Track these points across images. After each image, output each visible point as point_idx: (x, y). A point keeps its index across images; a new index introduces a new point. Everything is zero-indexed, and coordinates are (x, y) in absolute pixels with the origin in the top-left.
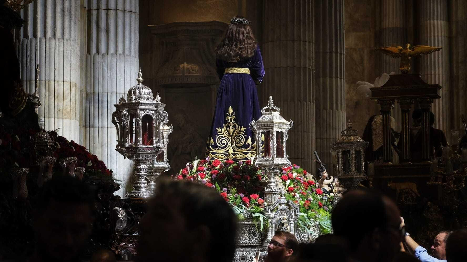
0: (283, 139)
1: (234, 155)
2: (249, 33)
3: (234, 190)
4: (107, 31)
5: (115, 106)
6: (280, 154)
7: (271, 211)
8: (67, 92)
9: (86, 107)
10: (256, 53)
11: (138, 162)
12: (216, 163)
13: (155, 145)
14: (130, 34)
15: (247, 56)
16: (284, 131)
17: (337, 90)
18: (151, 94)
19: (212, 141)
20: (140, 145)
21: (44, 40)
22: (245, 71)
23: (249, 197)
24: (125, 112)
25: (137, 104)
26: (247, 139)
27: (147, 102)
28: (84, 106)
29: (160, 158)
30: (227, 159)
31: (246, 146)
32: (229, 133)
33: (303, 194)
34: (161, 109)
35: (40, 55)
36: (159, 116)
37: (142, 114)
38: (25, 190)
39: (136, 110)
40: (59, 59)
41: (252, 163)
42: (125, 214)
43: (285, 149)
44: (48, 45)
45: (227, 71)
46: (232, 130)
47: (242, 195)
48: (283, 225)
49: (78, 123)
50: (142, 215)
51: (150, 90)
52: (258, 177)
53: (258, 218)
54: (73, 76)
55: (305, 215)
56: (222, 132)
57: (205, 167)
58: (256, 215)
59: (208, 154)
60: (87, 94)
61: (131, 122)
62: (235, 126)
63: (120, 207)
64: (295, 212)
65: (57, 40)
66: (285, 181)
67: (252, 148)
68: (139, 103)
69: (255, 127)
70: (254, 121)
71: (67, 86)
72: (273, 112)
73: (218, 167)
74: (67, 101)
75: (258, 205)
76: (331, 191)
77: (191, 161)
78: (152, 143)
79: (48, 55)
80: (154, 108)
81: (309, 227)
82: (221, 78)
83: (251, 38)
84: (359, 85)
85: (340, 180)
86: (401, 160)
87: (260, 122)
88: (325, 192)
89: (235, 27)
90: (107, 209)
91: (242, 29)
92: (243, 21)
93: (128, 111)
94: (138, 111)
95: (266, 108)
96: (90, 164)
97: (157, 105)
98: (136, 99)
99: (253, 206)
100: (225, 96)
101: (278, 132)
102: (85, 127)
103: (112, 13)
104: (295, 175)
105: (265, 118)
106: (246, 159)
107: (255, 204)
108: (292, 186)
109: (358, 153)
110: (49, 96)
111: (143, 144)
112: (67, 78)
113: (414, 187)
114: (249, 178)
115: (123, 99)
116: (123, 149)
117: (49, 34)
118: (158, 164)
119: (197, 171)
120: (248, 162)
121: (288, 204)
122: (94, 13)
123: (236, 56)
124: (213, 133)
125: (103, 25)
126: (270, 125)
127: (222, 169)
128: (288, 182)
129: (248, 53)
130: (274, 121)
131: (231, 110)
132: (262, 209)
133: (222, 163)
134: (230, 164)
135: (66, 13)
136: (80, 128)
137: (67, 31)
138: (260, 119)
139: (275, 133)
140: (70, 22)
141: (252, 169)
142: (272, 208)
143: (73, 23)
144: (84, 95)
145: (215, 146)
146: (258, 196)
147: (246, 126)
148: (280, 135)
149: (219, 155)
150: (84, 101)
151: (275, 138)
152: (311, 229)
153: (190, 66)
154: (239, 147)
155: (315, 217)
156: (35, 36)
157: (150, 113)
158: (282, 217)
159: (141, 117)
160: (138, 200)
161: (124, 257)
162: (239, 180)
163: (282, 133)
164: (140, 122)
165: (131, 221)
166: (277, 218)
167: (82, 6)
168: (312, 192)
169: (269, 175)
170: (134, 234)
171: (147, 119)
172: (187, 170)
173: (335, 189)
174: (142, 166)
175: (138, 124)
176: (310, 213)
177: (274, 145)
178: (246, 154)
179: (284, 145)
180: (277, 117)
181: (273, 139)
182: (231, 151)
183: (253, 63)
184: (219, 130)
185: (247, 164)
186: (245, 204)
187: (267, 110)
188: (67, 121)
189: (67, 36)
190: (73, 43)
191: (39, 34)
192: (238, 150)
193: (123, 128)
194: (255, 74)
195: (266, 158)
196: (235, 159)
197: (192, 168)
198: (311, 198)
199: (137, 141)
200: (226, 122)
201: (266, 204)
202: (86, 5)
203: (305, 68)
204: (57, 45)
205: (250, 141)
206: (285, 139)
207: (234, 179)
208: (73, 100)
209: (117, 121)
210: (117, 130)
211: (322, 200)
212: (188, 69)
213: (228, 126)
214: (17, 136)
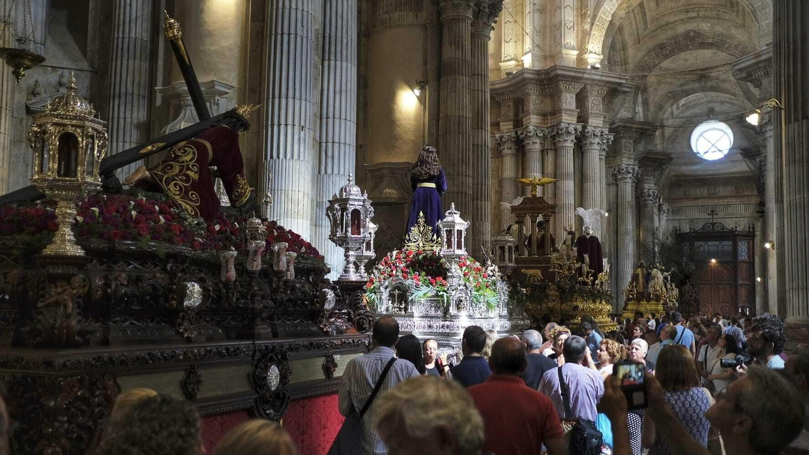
0: (461, 235)
1: (423, 247)
2: (435, 157)
3: (423, 273)
4: (333, 158)
5: (329, 201)
6: (459, 247)
7: (453, 290)
8: (301, 199)
9: (316, 212)
10: (441, 172)
11: (347, 250)
12: (410, 253)
13: (362, 235)
14: (349, 160)
15: (434, 175)
16: (463, 229)
17: (485, 209)
18: (360, 192)
19: (407, 236)
20: (349, 234)
21: (284, 160)
22: (433, 185)
23: (436, 280)
24: (336, 206)
25: (347, 200)
26: (433, 236)
27: (356, 198)
28: (315, 211)
29: (368, 248)
30: (418, 250)
31: (432, 241)
32: (420, 231)
33: (475, 277)
34: (368, 204)
35: (282, 172)
36: (366, 211)
37: (351, 208)
38: (233, 274)
39: (346, 204)
40: (296, 175)
41: (437, 254)
42: (333, 295)
43: (463, 243)
44: (287, 164)
45: (419, 185)
46: (422, 229)
47: (430, 277)
48: (461, 301)
49: (309, 222)
50: (350, 295)
51: (359, 189)
52: (441, 264)
53: (442, 296)
54: (306, 188)
55: (477, 293)
56: (415, 230)
57: (402, 256)
58: (441, 293)
59: (404, 246)
60: (317, 203)
61: (342, 215)
62: (424, 226)
63: (329, 289)
64: (471, 291)
65: (294, 161)
66: (461, 267)
67: (437, 242)
68: (349, 198)
69: (441, 226)
70: (440, 221)
71: (301, 195)
72: (454, 215)
73: (411, 256)
74: (301, 206)
75: (442, 285)
76: (493, 275)
77: (391, 251)
78: (359, 234)
79: (287, 171)
80: (362, 203)
81: (480, 302)
82: (414, 191)
83: (437, 161)
84: (501, 205)
85: (499, 267)
86: (530, 254)
87: (445, 222)
88: (489, 276)
89: (425, 153)
90: (317, 291)
91: (431, 155)
92: (431, 148)
93: (339, 206)
94: (348, 206)
95: (449, 211)
96: (303, 250)
97: (364, 201)
98: (346, 195)
99: (438, 286)
100: (417, 203)
101: (458, 230)
102: (316, 226)
103: (336, 145)
104: (468, 263)
105: (449, 219)
106: (432, 250)
107: (440, 285)
108: (467, 271)
109: (510, 248)
110: (287, 202)
111: (352, 234)
112: (302, 189)
113: (539, 272)
114: (435, 264)
115: (335, 195)
116: (335, 238)
117: (289, 156)
118: (367, 253)
119: (395, 259)
120: (434, 253)
121: (465, 285)
122: (324, 145)
123: (425, 174)
124: (408, 231)
125: (330, 154)
126: (452, 224)
127: (414, 257)
128: (464, 268)
129: (435, 172)
130: (456, 222)
131: (421, 214)
132: (446, 289)
133: (414, 253)
134: (421, 254)
135: (302, 141)
136: (311, 228)
137: (302, 154)
138: (445, 220)
139: (456, 231)
140: (305, 148)
141: (437, 257)
142: (453, 288)
143: (306, 149)
144: (315, 203)
145: (409, 240)
146: (442, 279)
147: (433, 225)
148: (460, 232)
149: (412, 247)
150: (315, 207)
151: (456, 234)
152: (481, 304)
153: (390, 191)
154: (427, 242)
155: (484, 295)
156: (278, 157)
157: (358, 208)
158: (461, 295)
159: (351, 211)
160: (347, 282)
161: (333, 333)
162: (427, 266)
163: (461, 231)
164: (349, 215)
165: (339, 301)
166: (458, 295)
167: (314, 139)
168: (481, 276)
169: (450, 262)
170: (343, 311)
171: (356, 213)
172: (388, 258)
173: (497, 274)
174: (351, 253)
175: (348, 217)
176: (481, 292)
177: (455, 240)
178: (432, 246)
179: (463, 240)
180: (457, 218)
181: (454, 235)
182: (421, 245)
183: (438, 179)
184: (412, 228)
185: (433, 254)
186: (432, 285)
187: (449, 213)
188: (300, 221)
189: (302, 158)
190: (306, 163)
191: (281, 156)
192: (426, 243)
193: (335, 220)
194: (439, 188)
195: (449, 250)
196: (424, 250)
197: (391, 257)
198: (480, 280)
199: (346, 231)
200: (417, 223)
201: (449, 285)
202: (318, 138)
203: (466, 193)
204: (294, 165)
205: (435, 237)
206: (463, 235)
207: (424, 265)
208: (306, 205)
209: (330, 215)
210: (331, 222)
211: (488, 282)
212: (389, 193)
213: (419, 226)
214: (236, 223)
